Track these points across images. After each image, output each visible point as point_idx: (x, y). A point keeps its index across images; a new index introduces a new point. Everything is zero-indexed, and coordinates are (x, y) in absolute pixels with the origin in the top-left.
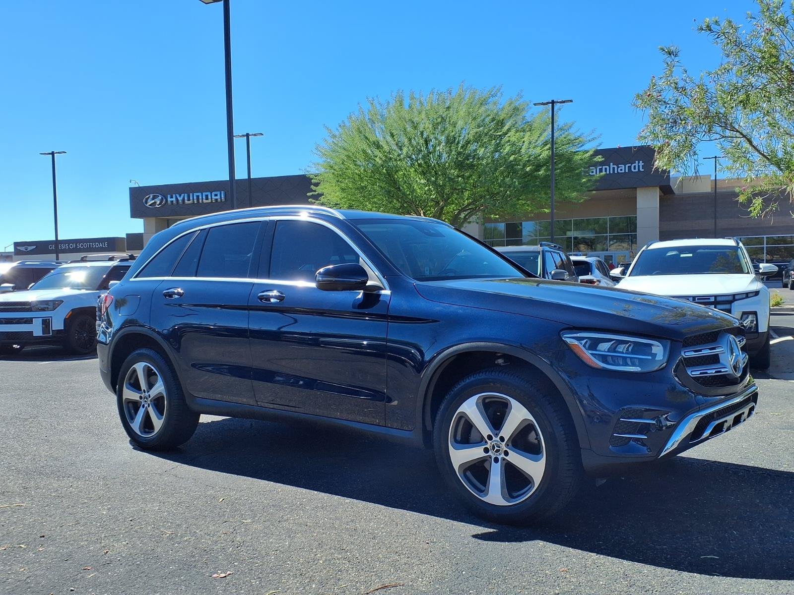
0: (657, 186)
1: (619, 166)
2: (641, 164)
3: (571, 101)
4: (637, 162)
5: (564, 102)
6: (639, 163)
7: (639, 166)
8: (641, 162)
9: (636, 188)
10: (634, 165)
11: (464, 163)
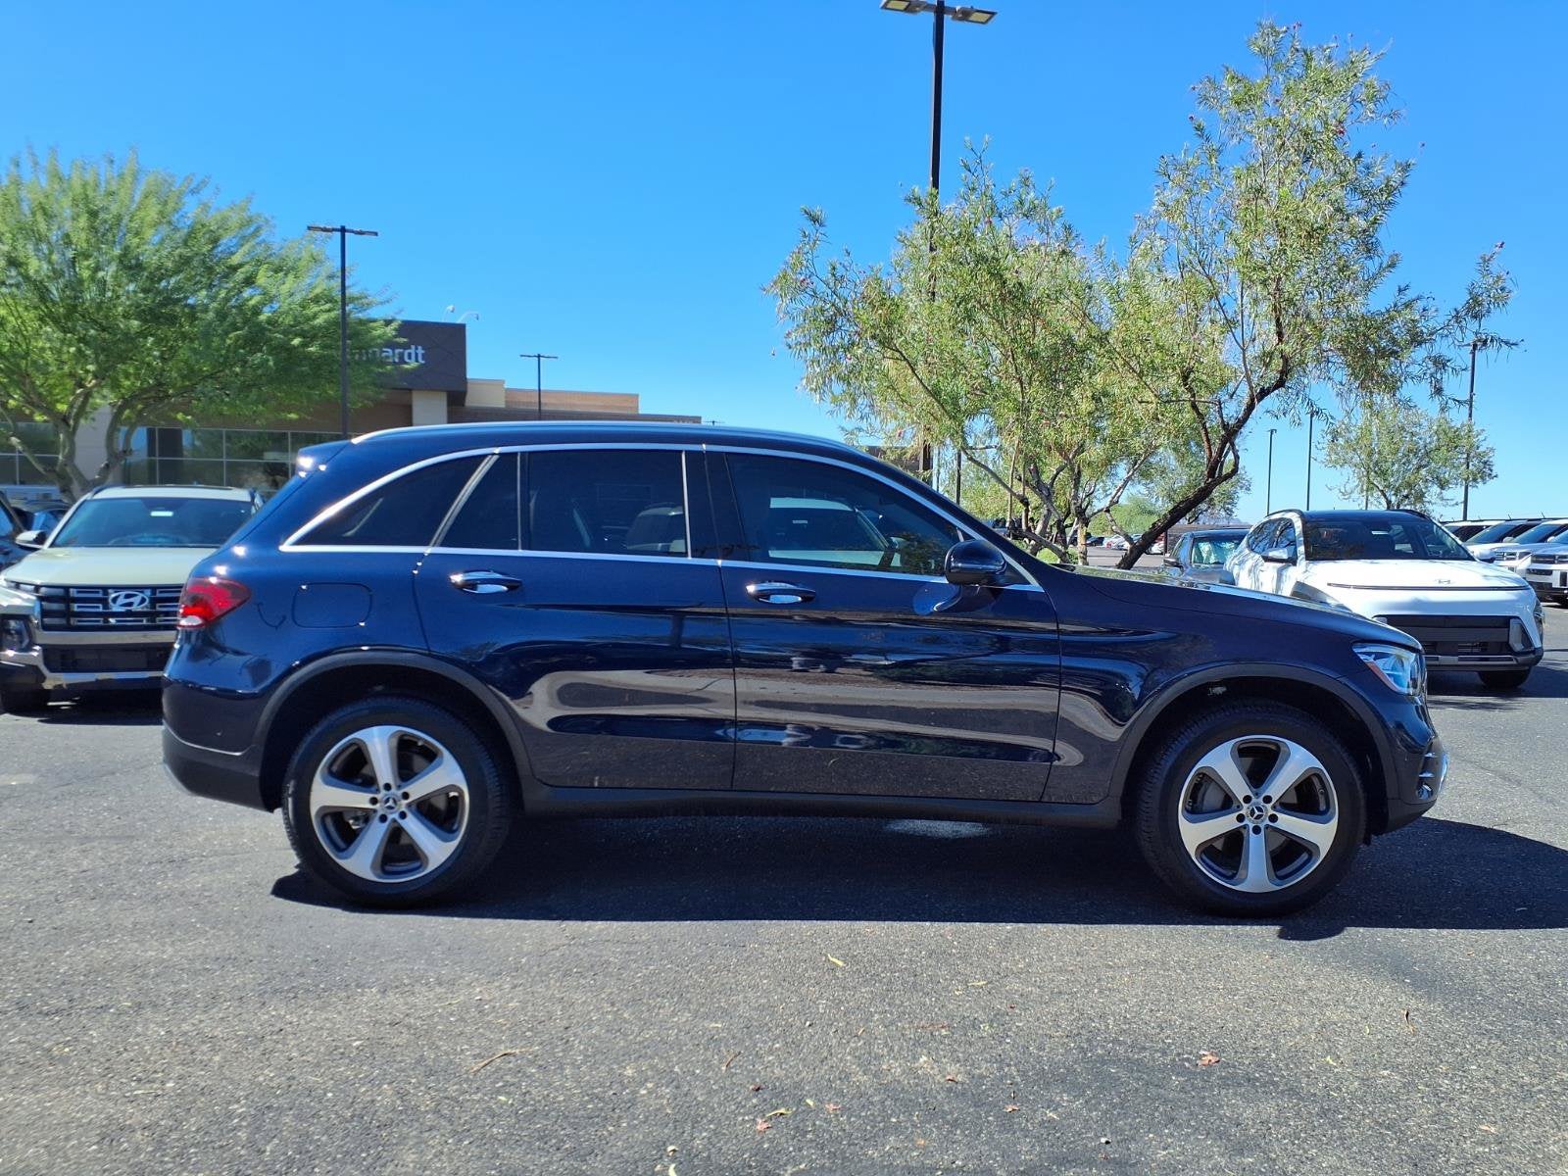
0: (442, 391)
1: (385, 349)
2: (420, 351)
3: (376, 234)
4: (413, 347)
5: (361, 233)
6: (417, 349)
7: (416, 354)
8: (420, 347)
9: (410, 390)
10: (409, 351)
11: (159, 314)
